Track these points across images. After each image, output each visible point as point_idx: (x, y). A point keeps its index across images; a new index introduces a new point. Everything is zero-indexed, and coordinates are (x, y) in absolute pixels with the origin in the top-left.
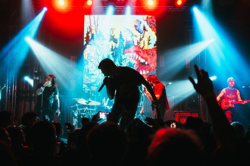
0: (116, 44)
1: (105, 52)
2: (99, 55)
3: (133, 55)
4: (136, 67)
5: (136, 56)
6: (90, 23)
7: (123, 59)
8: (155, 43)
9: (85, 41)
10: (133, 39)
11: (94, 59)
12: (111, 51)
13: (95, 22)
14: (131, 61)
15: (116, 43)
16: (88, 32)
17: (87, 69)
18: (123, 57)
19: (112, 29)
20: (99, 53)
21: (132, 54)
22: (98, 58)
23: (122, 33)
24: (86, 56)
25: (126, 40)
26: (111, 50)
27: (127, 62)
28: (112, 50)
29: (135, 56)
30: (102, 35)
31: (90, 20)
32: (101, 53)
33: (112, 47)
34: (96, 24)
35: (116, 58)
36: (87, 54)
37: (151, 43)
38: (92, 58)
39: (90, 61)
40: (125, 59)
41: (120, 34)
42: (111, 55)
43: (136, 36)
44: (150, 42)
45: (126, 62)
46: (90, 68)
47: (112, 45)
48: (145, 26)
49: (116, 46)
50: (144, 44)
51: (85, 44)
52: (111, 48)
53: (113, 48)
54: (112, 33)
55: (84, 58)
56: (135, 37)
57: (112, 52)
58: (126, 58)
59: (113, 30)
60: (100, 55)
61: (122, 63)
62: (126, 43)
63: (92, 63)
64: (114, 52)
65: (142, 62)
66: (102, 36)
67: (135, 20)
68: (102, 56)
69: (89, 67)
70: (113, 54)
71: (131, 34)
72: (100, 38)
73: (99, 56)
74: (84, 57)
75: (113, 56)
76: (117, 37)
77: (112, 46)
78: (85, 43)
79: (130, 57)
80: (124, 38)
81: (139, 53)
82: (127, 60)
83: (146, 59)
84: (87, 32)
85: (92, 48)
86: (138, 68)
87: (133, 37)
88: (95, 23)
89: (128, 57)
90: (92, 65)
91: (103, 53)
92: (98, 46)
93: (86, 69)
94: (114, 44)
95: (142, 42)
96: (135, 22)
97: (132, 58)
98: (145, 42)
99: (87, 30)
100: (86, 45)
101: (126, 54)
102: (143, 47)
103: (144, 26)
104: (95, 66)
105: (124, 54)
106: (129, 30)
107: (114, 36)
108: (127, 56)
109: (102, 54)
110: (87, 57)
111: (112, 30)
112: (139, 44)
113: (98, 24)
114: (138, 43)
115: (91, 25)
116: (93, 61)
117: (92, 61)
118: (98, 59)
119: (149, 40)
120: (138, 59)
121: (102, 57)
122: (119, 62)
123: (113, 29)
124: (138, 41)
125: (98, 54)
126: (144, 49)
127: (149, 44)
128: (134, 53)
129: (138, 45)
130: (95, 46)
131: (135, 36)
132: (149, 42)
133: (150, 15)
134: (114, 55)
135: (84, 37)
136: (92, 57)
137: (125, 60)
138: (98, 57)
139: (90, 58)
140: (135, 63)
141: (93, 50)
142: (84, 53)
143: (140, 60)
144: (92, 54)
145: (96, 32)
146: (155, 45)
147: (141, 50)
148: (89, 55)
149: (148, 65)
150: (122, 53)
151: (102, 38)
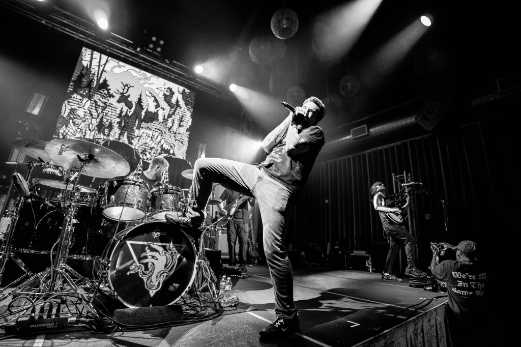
0: (129, 110)
1: (106, 115)
2: (94, 116)
3: (154, 134)
4: (154, 153)
5: (157, 137)
6: (91, 62)
7: (136, 135)
8: (188, 127)
9: (72, 86)
10: (157, 111)
11: (81, 121)
12: (118, 117)
13: (101, 64)
15: (130, 108)
16: (81, 73)
17: (63, 135)
18: (137, 132)
19: (127, 85)
20: (95, 114)
21: (152, 132)
23: (142, 97)
24: (68, 111)
25: (147, 110)
26: (118, 115)
27: (142, 141)
28: (120, 116)
29: (155, 137)
30: (109, 88)
31: (92, 58)
32: (98, 116)
33: (121, 112)
34: (101, 68)
35: (123, 131)
36: (71, 108)
37: (182, 126)
38: (79, 118)
39: (74, 123)
40: (138, 136)
41: (139, 97)
42: (116, 123)
43: (164, 109)
44: (182, 124)
45: (140, 142)
46: (70, 134)
47: (122, 109)
48: (179, 100)
49: (128, 112)
50: (173, 123)
51: (70, 91)
52: (119, 112)
53: (123, 114)
54: (125, 91)
55: (62, 114)
56: (162, 110)
57: (118, 120)
58: (140, 136)
59: (128, 88)
60: (96, 119)
61: (133, 141)
62: (146, 113)
63: (77, 128)
64: (123, 121)
65: (166, 149)
66: (108, 90)
67: (167, 87)
68: (98, 120)
69: (67, 131)
70: (119, 123)
71: (156, 104)
72: (103, 91)
73: (93, 118)
74: (63, 111)
75: (120, 126)
76: (133, 99)
77: (120, 109)
78: (70, 89)
79: (148, 135)
80: (144, 105)
81: (164, 135)
82: (142, 138)
83: (173, 146)
85: (82, 102)
87: (158, 109)
88: (99, 66)
89: (145, 135)
90: (74, 129)
92: (96, 102)
93: (60, 134)
94: (125, 109)
95: (170, 120)
96: (166, 89)
97: (152, 138)
98: (174, 121)
99: (82, 70)
100: (72, 93)
101: (142, 130)
102: (171, 127)
103: (177, 99)
104: (81, 132)
105: (139, 128)
106: (154, 96)
107: (129, 96)
108: (144, 133)
109: (100, 117)
110: (67, 114)
111: (126, 87)
112: (165, 122)
113: (105, 69)
114: (164, 119)
115: (91, 65)
116: (80, 124)
117: (76, 123)
119: (181, 121)
120: (160, 142)
122: (128, 138)
123: (129, 86)
124: (164, 116)
125: (91, 115)
127: (180, 126)
128: (155, 132)
129: (163, 122)
130: (89, 101)
131: (161, 108)
132: (180, 124)
133: (188, 89)
134: (122, 125)
135: (73, 79)
136: (79, 116)
137: (138, 138)
138: (90, 121)
139: (74, 118)
140: (154, 147)
141: (84, 106)
142: (64, 105)
143: (162, 145)
144: (81, 113)
145: (98, 80)
146: (187, 130)
147: (167, 131)
148: (72, 111)
149: (174, 154)
150: (136, 126)
151: (106, 92)
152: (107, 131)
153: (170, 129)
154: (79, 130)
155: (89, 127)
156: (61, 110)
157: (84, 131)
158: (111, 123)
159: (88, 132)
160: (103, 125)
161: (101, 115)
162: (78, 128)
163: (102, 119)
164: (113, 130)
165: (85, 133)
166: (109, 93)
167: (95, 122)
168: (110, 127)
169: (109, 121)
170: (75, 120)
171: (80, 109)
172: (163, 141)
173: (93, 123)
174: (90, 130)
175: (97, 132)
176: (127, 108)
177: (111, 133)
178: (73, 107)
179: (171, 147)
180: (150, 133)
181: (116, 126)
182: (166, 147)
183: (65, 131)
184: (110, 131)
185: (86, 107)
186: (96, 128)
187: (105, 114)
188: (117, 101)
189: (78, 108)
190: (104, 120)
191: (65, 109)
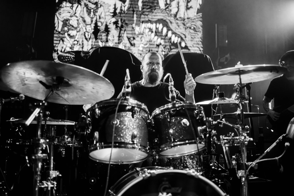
0: (123, 4)
1: (100, 18)
3: (157, 27)
4: (162, 51)
5: (162, 29)
7: (137, 33)
8: (199, 7)
12: (113, 16)
14: (153, 38)
18: (137, 29)
20: (88, 20)
22: (86, 29)
24: (61, 24)
26: (112, 14)
27: (145, 39)
28: (115, 14)
29: (160, 30)
33: (115, 9)
35: (122, 32)
36: (63, 20)
37: (191, 7)
38: (73, 28)
39: (69, 35)
40: (140, 34)
42: (112, 24)
44: (190, 5)
45: (143, 41)
47: (115, 5)
50: (178, 7)
52: (112, 10)
53: (118, 11)
55: (56, 29)
57: (114, 20)
58: (142, 33)
60: (90, 25)
62: (143, 2)
63: (73, 40)
64: (119, 20)
65: (175, 42)
69: (64, 47)
70: (116, 23)
73: (87, 25)
74: (56, 25)
77: (114, 7)
79: (151, 30)
81: (169, 24)
82: (144, 36)
83: (183, 37)
85: (72, 9)
86: (166, 53)
90: (71, 43)
91: (96, 20)
92: (86, 5)
97: (156, 32)
98: (180, 4)
101: (143, 25)
102: (177, 13)
104: (78, 44)
108: (145, 28)
109: (94, 22)
110: (61, 27)
112: (168, 8)
114: (166, 4)
116: (75, 35)
117: (72, 35)
118: (85, 31)
119: (188, 2)
120: (167, 35)
121: (93, 28)
122: (129, 39)
124: (166, 1)
125: (84, 21)
126: (178, 17)
127: (188, 8)
128: (158, 24)
129: (166, 9)
130: (79, 6)
132: (187, 5)
134: (120, 25)
136: (73, 26)
137: (140, 36)
138: (84, 28)
139: (69, 30)
140: (161, 44)
141: (75, 13)
142: (56, 18)
143: (170, 39)
144: (73, 22)
146: (199, 11)
147: (172, 19)
148: (66, 22)
149: (186, 47)
150: (135, 22)
152: (104, 36)
153: (175, 16)
154: (76, 42)
155: (85, 36)
156: (54, 24)
157: (81, 43)
158: (106, 26)
159: (85, 42)
160: (99, 30)
161: (94, 19)
162: (75, 41)
163: (96, 24)
164: (110, 33)
165: (83, 44)
167: (90, 29)
168: (107, 30)
169: (104, 24)
170: (70, 32)
171: (72, 18)
172: (170, 33)
173: (88, 30)
174: (86, 39)
175: (94, 40)
176: (121, 2)
177: (109, 37)
178: (65, 18)
179: (182, 39)
180: (153, 26)
181: (112, 27)
182: (175, 39)
183: (63, 47)
184: (107, 35)
185: (77, 15)
186: (93, 36)
187: (98, 17)
189: (70, 18)
190: (99, 24)
191: (58, 22)
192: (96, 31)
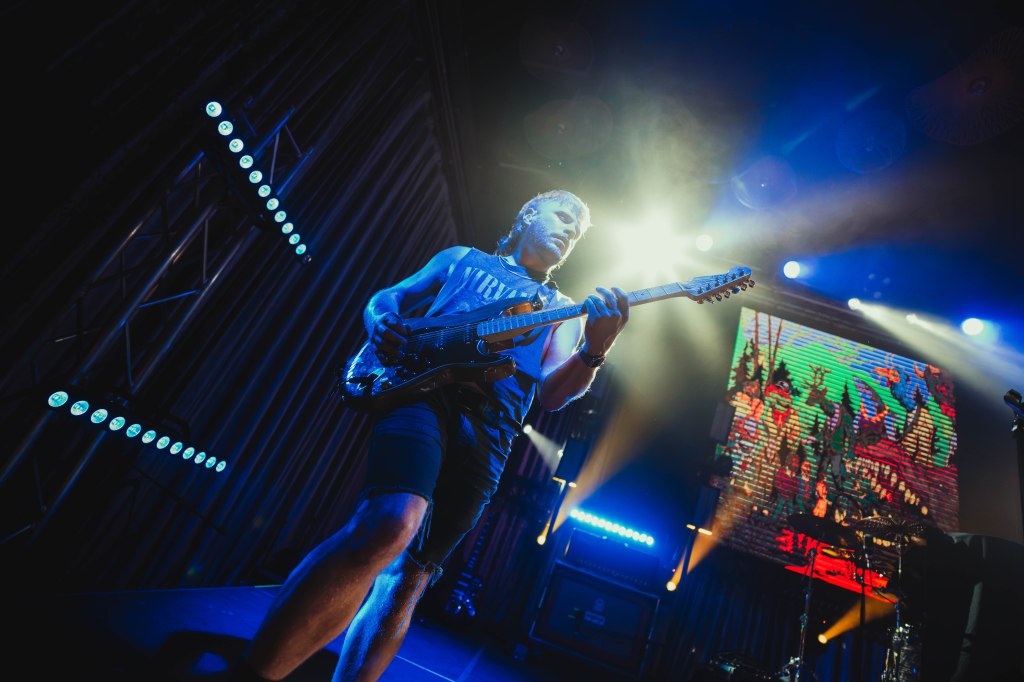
0: (829, 418)
3: (883, 469)
5: (890, 476)
6: (756, 332)
7: (848, 471)
8: (951, 453)
9: (733, 378)
10: (882, 419)
12: (812, 434)
13: (772, 335)
14: (874, 488)
16: (745, 354)
18: (850, 465)
19: (819, 369)
21: (878, 463)
22: (768, 443)
23: (849, 391)
25: (862, 417)
27: (862, 485)
28: (815, 431)
30: (790, 377)
31: (757, 326)
33: (817, 423)
34: (773, 344)
35: (825, 463)
37: (938, 450)
40: (853, 473)
41: (844, 392)
42: (810, 446)
44: (936, 445)
45: (857, 488)
47: (816, 416)
49: (829, 424)
50: (917, 445)
51: (732, 388)
53: (820, 428)
54: (817, 380)
57: (813, 439)
59: (822, 375)
61: (844, 485)
62: (859, 424)
65: (912, 502)
66: (789, 381)
70: (815, 445)
71: (876, 404)
75: (816, 453)
76: (834, 397)
77: (814, 419)
78: (732, 384)
79: (871, 472)
81: (902, 470)
82: (860, 478)
83: (925, 498)
84: (742, 356)
87: (881, 414)
88: (770, 339)
89: (865, 471)
91: (786, 434)
92: (772, 406)
94: (823, 417)
95: (911, 437)
96: (892, 371)
97: (879, 478)
99: (747, 349)
101: (859, 461)
102: (915, 454)
103: (918, 391)
105: (852, 456)
106: (870, 388)
107: (825, 391)
108: (862, 466)
109: (782, 434)
111: (819, 374)
112: (900, 442)
113: (779, 343)
114: (898, 436)
115: (757, 338)
119: (934, 441)
120: (897, 487)
121: (779, 444)
122: (834, 476)
123: (823, 371)
124: (898, 430)
126: (916, 461)
127: (933, 451)
129: (897, 443)
131: (888, 411)
132: (932, 445)
133: (933, 367)
134: (822, 451)
135: (733, 367)
137: (853, 478)
140: (886, 500)
143: (903, 495)
145: (772, 364)
146: (951, 461)
147: (906, 463)
149: (930, 517)
151: (786, 385)
152: (795, 463)
153: (913, 458)
155: (766, 454)
160: (789, 450)
163: (785, 439)
164: (806, 460)
166: (791, 386)
168: (801, 453)
172: (902, 487)
173: (770, 446)
175: (779, 464)
177: (803, 467)
179: (922, 500)
180: (875, 467)
181: (809, 452)
182: (912, 497)
184: (801, 462)
186: (777, 457)
187: (789, 429)
188: (807, 403)
190: (789, 441)
192: (784, 451)
